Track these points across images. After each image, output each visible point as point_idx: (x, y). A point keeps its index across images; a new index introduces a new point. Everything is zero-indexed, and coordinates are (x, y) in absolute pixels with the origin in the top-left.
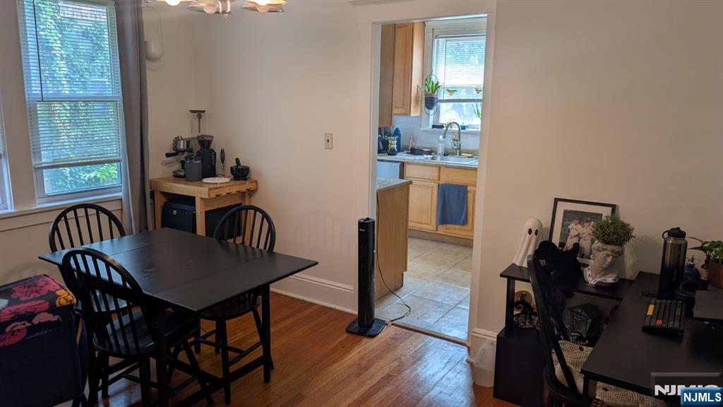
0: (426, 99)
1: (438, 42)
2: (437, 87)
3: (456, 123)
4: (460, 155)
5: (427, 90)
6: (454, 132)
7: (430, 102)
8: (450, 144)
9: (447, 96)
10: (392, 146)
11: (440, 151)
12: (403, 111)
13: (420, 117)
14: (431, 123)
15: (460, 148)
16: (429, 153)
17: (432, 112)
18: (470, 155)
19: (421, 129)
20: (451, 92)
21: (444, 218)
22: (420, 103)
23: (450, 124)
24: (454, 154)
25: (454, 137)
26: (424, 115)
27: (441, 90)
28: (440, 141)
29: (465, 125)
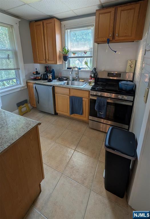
0: (64, 56)
1: (67, 31)
2: (68, 51)
3: (77, 67)
4: (79, 80)
5: (64, 53)
6: (76, 71)
7: (65, 58)
8: (75, 76)
9: (72, 55)
10: (50, 78)
11: (71, 79)
12: (54, 62)
13: (62, 64)
14: (67, 67)
15: (79, 78)
16: (66, 80)
17: (67, 62)
18: (83, 81)
19: (63, 69)
20: (74, 53)
21: (73, 111)
22: (61, 58)
23: (74, 68)
24: (76, 80)
25: (76, 73)
26: (64, 64)
27: (69, 52)
28: (70, 75)
29: (80, 67)
